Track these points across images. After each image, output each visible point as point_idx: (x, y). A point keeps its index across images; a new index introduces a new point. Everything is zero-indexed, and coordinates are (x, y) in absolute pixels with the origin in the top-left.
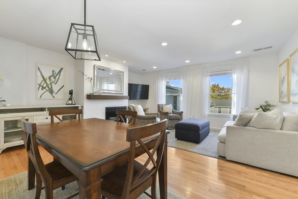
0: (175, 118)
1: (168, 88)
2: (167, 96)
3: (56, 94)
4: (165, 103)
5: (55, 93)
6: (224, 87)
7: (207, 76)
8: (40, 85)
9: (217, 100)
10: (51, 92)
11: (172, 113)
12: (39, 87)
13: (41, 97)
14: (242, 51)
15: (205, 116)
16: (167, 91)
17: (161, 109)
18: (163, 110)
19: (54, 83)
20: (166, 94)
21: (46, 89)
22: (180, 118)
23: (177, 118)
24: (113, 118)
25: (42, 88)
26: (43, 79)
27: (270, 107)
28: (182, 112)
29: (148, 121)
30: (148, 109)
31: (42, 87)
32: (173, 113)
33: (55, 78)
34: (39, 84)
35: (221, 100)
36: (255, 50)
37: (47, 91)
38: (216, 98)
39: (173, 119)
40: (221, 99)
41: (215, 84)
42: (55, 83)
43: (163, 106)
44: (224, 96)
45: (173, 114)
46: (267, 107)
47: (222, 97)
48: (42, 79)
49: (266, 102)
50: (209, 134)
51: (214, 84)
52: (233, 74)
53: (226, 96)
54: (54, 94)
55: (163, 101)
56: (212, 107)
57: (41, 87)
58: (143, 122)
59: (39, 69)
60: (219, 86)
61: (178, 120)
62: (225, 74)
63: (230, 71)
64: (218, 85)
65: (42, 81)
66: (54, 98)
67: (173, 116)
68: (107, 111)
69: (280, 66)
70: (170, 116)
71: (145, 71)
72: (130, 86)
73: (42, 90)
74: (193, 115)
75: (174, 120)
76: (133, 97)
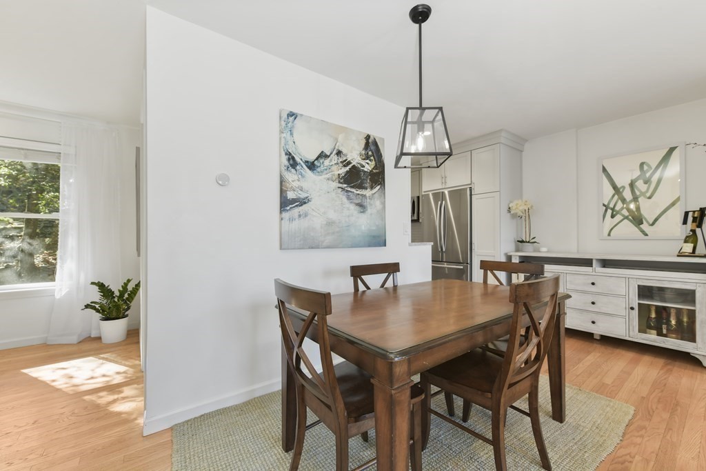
3: (653, 224)
5: (647, 222)
8: (607, 207)
10: (637, 220)
12: (606, 211)
13: (609, 235)
19: (645, 196)
21: (623, 215)
25: (612, 213)
26: (614, 192)
31: (613, 209)
33: (647, 182)
34: (604, 205)
37: (626, 220)
42: (648, 195)
48: (612, 192)
54: (644, 226)
57: (609, 212)
59: (604, 170)
65: (613, 196)
66: (646, 237)
73: (613, 216)
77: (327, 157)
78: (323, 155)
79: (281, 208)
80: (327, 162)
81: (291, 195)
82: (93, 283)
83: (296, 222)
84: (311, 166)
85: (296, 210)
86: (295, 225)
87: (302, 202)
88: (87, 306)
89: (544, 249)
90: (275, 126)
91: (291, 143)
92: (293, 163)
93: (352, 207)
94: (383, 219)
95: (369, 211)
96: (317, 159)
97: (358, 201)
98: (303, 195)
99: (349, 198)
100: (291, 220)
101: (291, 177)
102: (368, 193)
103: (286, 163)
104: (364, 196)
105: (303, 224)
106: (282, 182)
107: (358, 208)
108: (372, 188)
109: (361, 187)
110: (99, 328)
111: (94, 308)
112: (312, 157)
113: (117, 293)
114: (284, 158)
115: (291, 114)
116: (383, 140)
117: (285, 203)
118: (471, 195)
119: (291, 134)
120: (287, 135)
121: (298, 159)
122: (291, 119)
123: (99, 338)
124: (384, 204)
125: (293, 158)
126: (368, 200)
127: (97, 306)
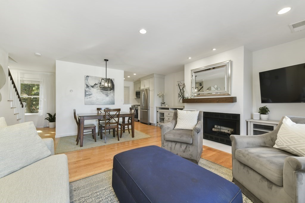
12: (179, 95)
13: (179, 102)
65: (180, 92)
77: (97, 84)
78: (96, 84)
79: (85, 96)
80: (97, 86)
81: (87, 93)
82: (47, 113)
83: (88, 99)
84: (92, 87)
85: (89, 97)
86: (88, 100)
87: (90, 95)
88: (46, 119)
89: (167, 106)
90: (83, 79)
91: (87, 82)
92: (88, 86)
93: (104, 95)
94: (114, 98)
95: (109, 96)
96: (94, 85)
97: (106, 94)
98: (90, 93)
99: (103, 93)
100: (87, 98)
101: (87, 89)
102: (109, 92)
103: (86, 87)
104: (108, 93)
105: (91, 99)
106: (85, 90)
107: (106, 96)
108: (110, 91)
109: (107, 91)
110: (49, 124)
111: (47, 119)
112: (93, 85)
113: (53, 116)
114: (86, 86)
115: (87, 76)
116: (114, 79)
117: (86, 95)
118: (149, 91)
119: (87, 80)
120: (86, 81)
121: (89, 86)
122: (87, 77)
123: (49, 127)
124: (114, 94)
125: (88, 85)
126: (109, 94)
127: (48, 119)
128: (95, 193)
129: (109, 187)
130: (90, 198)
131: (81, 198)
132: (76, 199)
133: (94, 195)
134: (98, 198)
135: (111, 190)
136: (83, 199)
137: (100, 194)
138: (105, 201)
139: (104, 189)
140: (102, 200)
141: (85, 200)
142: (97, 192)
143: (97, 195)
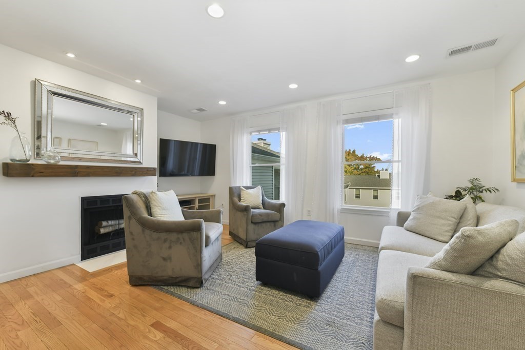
0: (265, 219)
1: (255, 150)
2: (253, 168)
4: (249, 184)
6: (363, 155)
7: (338, 123)
9: (353, 176)
11: (261, 206)
14: (420, 56)
15: (333, 214)
16: (253, 159)
17: (236, 199)
18: (240, 201)
20: (252, 164)
22: (278, 218)
23: (270, 220)
24: (110, 223)
27: (482, 192)
28: (283, 205)
29: (180, 236)
30: (214, 196)
32: (265, 205)
35: (360, 176)
36: (453, 53)
38: (352, 173)
39: (260, 221)
40: (360, 174)
41: (350, 150)
43: (240, 192)
44: (364, 170)
45: (264, 208)
46: (475, 193)
47: (361, 172)
49: (472, 181)
50: (344, 259)
51: (348, 150)
52: (394, 116)
53: (367, 170)
55: (243, 178)
56: (346, 189)
58: (165, 241)
60: (356, 153)
61: (272, 224)
62: (378, 118)
63: (389, 111)
64: (354, 151)
67: (261, 215)
68: (86, 207)
69: (514, 90)
70: (253, 216)
71: (203, 112)
72: (164, 144)
74: (309, 211)
75: (264, 225)
76: (188, 172)
128: (337, 317)
129: (316, 310)
130: (347, 316)
131: (359, 324)
132: (365, 327)
133: (341, 315)
134: (340, 309)
135: (318, 306)
136: (356, 321)
137: (334, 311)
138: (335, 302)
139: (324, 313)
140: (336, 304)
141: (354, 318)
142: (336, 316)
143: (338, 312)
